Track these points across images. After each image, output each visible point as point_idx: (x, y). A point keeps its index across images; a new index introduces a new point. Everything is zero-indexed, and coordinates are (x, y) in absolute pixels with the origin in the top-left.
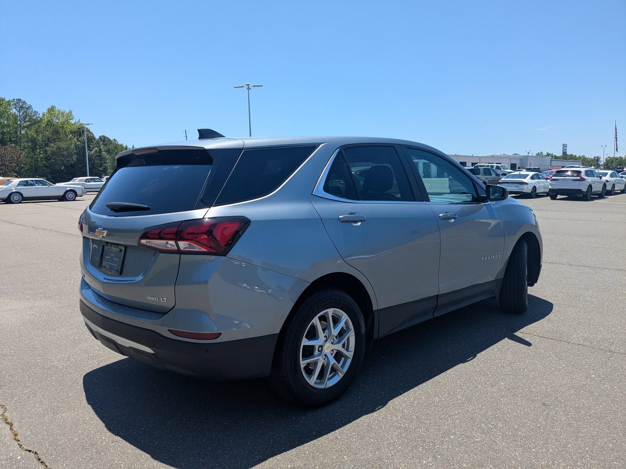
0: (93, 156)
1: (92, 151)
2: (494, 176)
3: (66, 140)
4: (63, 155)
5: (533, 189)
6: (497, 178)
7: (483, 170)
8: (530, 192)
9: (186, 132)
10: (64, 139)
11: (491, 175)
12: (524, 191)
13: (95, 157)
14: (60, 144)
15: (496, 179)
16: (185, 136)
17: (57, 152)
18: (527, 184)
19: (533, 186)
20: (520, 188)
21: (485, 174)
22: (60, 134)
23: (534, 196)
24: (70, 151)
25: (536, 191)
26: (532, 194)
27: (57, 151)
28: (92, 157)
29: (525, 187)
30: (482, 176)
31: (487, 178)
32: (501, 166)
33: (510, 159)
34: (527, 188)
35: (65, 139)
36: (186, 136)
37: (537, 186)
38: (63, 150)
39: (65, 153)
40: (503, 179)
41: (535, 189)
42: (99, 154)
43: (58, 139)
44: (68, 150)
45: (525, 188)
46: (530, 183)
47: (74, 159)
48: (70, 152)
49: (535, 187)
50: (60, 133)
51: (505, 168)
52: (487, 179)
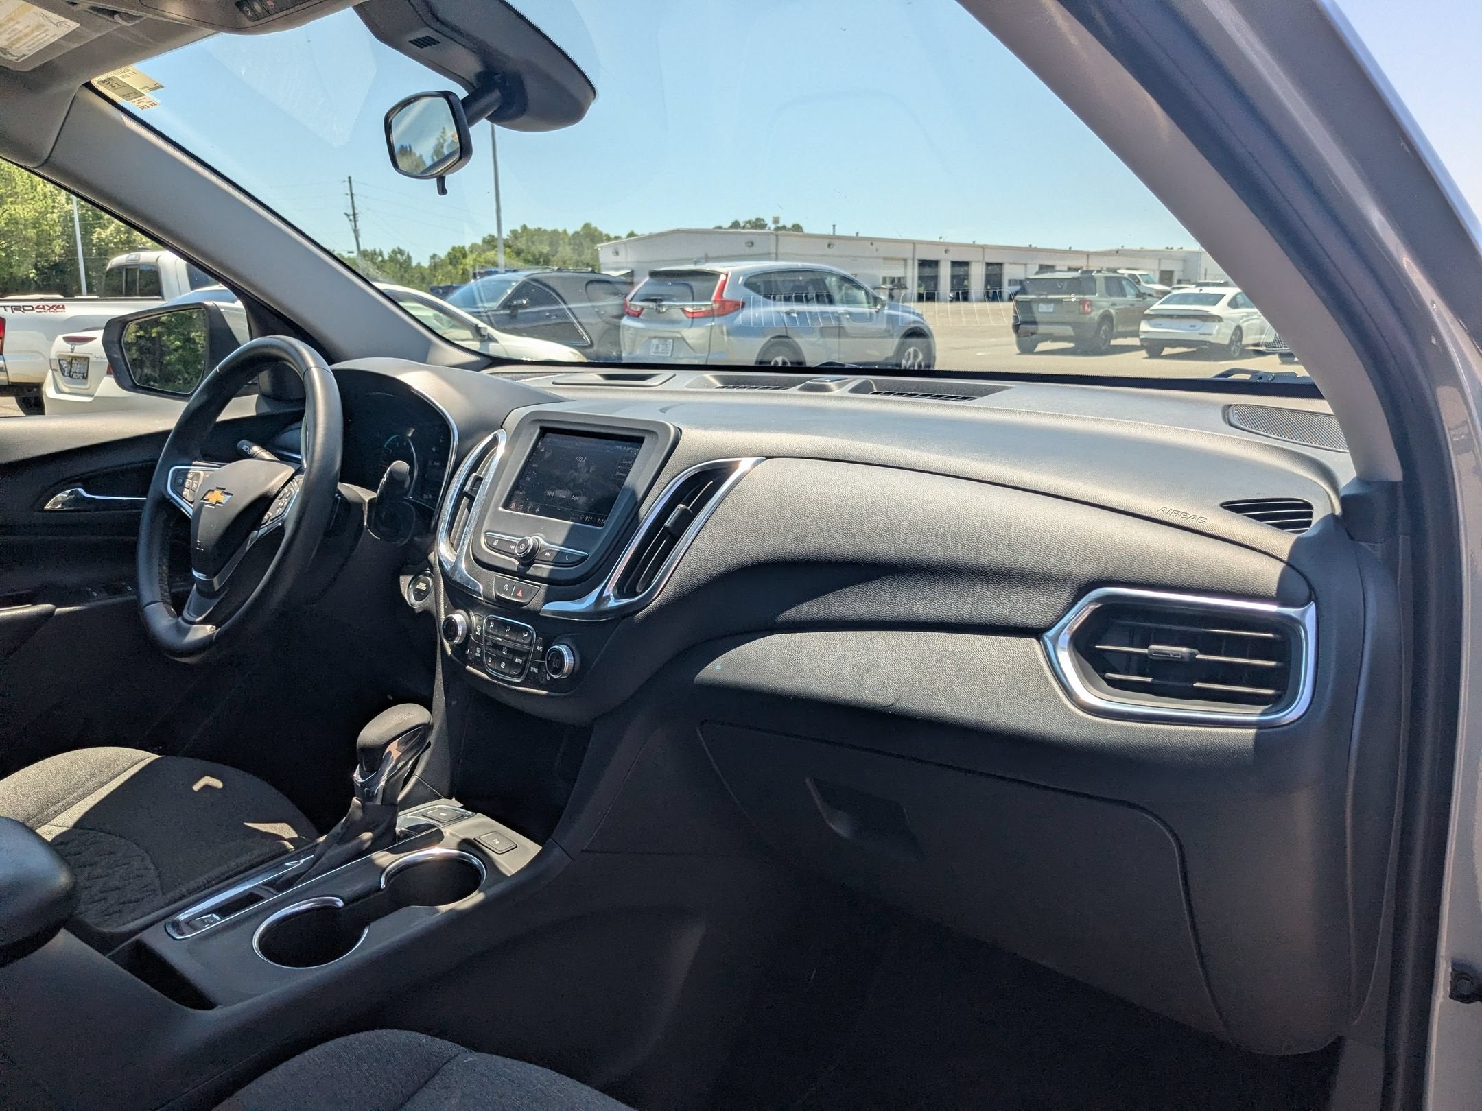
0: (111, 242)
1: (108, 227)
2: (1131, 297)
3: (32, 199)
4: (26, 239)
5: (1234, 333)
6: (1139, 303)
7: (1103, 281)
8: (1227, 342)
9: (350, 182)
10: (26, 196)
11: (1124, 295)
12: (1210, 339)
13: (115, 244)
14: (15, 210)
15: (1136, 306)
16: (349, 192)
17: (9, 231)
18: (1219, 321)
19: (1234, 325)
20: (1201, 331)
21: (1110, 293)
22: (16, 184)
23: (1237, 354)
24: (44, 227)
25: (1240, 339)
26: (1232, 349)
27: (9, 228)
28: (107, 244)
29: (1216, 327)
30: (1100, 296)
31: (1114, 305)
32: (1140, 275)
33: (1160, 260)
34: (1218, 331)
35: (30, 197)
36: (352, 194)
37: (1244, 326)
38: (25, 225)
39: (31, 233)
40: (1156, 306)
41: (1239, 333)
42: (127, 237)
43: (10, 196)
44: (37, 225)
45: (1215, 332)
46: (1228, 319)
47: (58, 250)
48: (43, 230)
49: (1239, 328)
50: (15, 180)
51: (1150, 281)
52: (1116, 307)
